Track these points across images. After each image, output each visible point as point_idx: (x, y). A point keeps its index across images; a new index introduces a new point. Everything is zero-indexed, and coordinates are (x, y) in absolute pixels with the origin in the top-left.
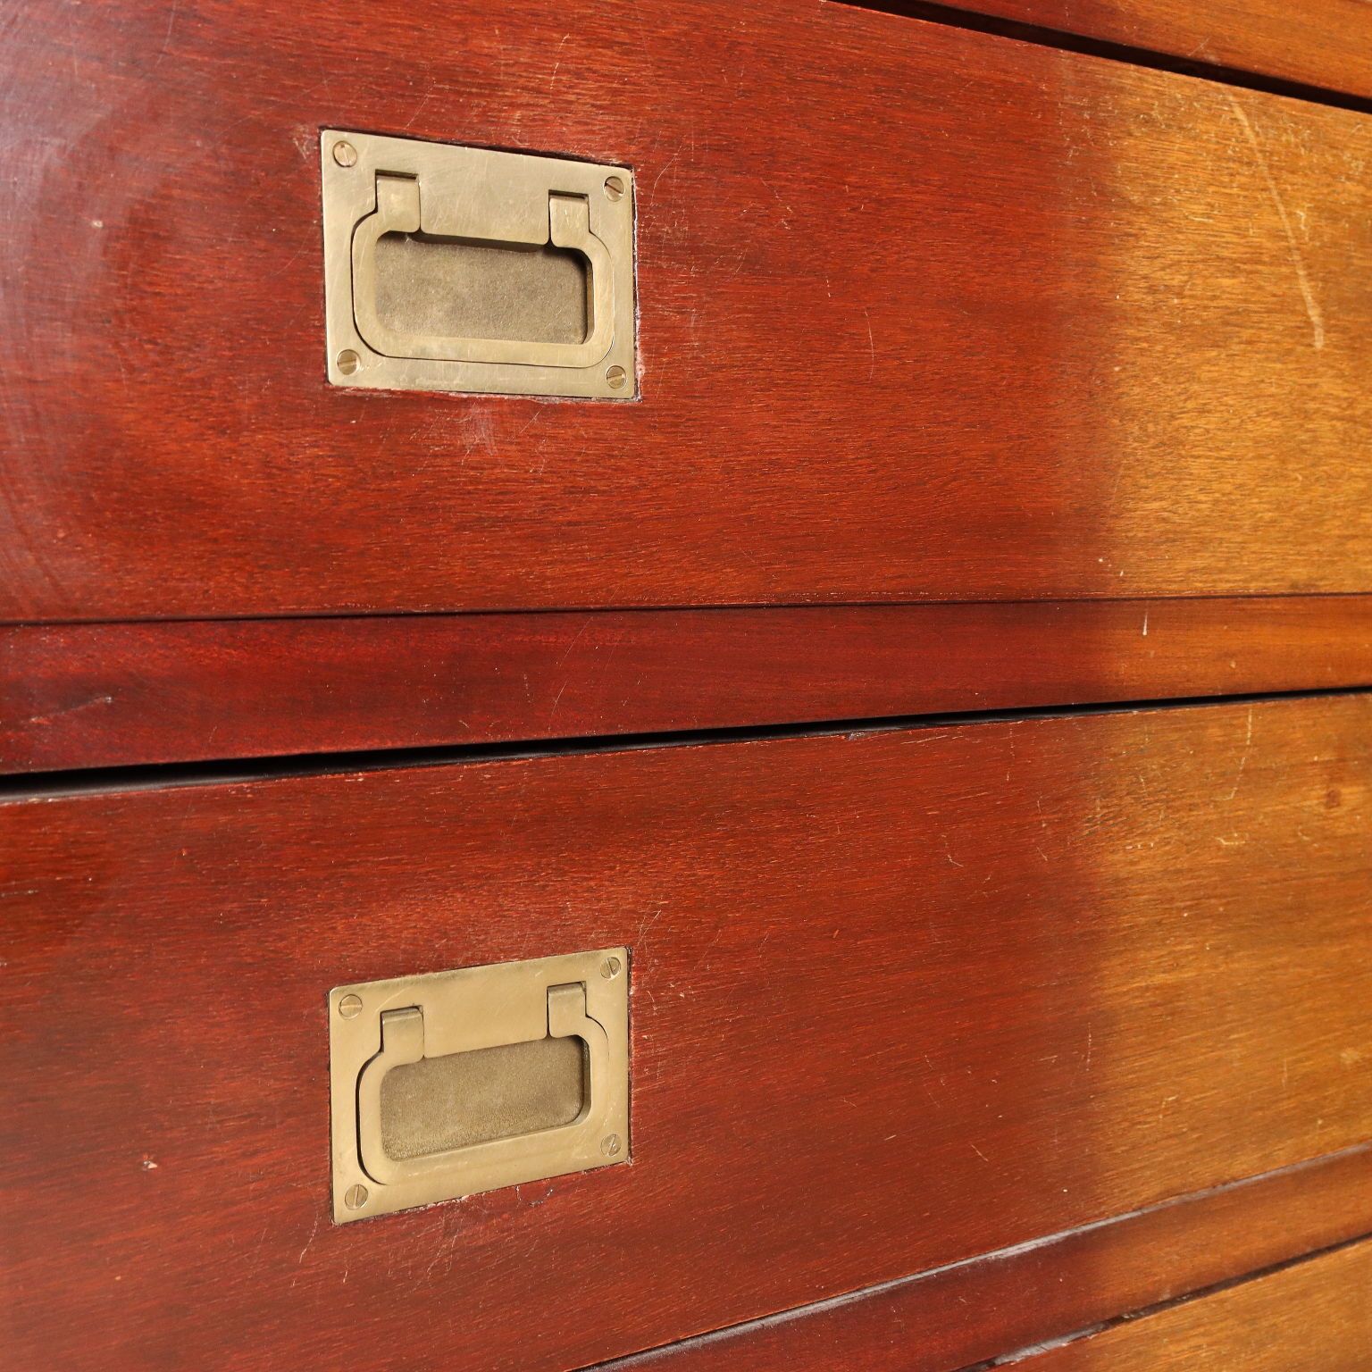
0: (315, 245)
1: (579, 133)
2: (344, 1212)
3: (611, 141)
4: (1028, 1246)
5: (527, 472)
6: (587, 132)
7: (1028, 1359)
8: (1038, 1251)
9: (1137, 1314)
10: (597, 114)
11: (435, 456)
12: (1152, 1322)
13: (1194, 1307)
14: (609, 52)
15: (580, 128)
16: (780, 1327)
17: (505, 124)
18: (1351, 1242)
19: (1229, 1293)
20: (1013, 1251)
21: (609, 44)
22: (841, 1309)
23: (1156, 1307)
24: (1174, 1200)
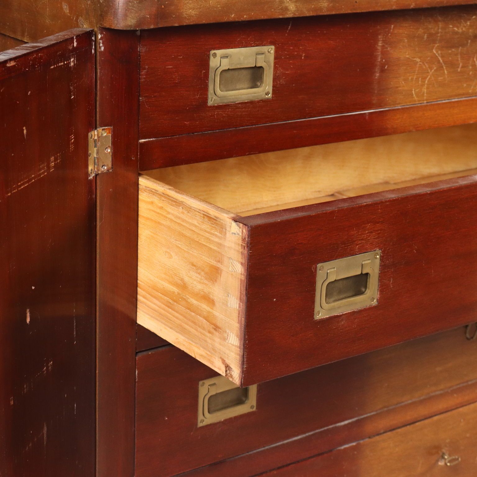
0: (314, 290)
1: (370, 246)
2: (200, 425)
3: (377, 245)
4: (346, 422)
5: (352, 327)
6: (372, 245)
7: (345, 449)
8: (349, 424)
9: (374, 436)
10: (375, 240)
11: (334, 329)
12: (377, 438)
13: (389, 434)
14: (378, 225)
15: (371, 245)
16: (287, 443)
17: (355, 250)
18: (435, 415)
19: (399, 430)
20: (342, 424)
21: (378, 223)
22: (301, 439)
23: (378, 434)
24: (385, 409)
